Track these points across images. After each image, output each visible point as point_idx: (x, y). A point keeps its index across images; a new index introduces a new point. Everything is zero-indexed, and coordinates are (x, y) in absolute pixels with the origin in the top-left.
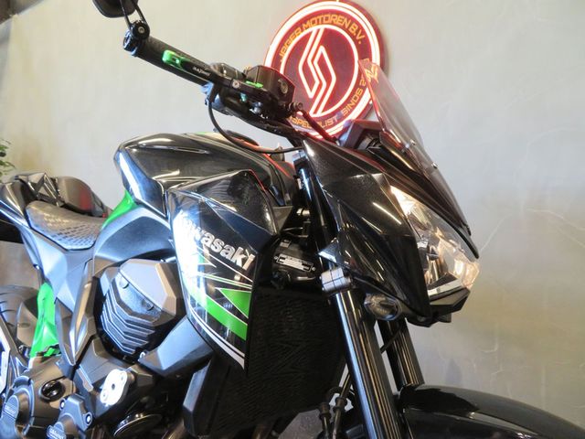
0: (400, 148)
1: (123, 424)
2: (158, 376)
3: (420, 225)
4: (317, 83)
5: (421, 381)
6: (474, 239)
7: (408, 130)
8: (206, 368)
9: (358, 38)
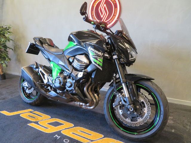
0: (125, 35)
1: (81, 81)
2: (88, 73)
3: (129, 49)
4: (104, 14)
5: (127, 73)
6: (137, 51)
7: (127, 32)
8: (96, 71)
9: (114, 3)
